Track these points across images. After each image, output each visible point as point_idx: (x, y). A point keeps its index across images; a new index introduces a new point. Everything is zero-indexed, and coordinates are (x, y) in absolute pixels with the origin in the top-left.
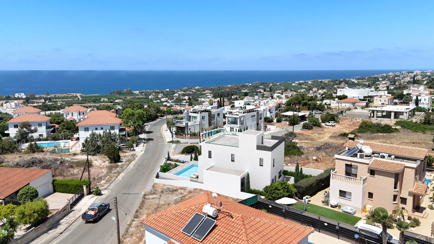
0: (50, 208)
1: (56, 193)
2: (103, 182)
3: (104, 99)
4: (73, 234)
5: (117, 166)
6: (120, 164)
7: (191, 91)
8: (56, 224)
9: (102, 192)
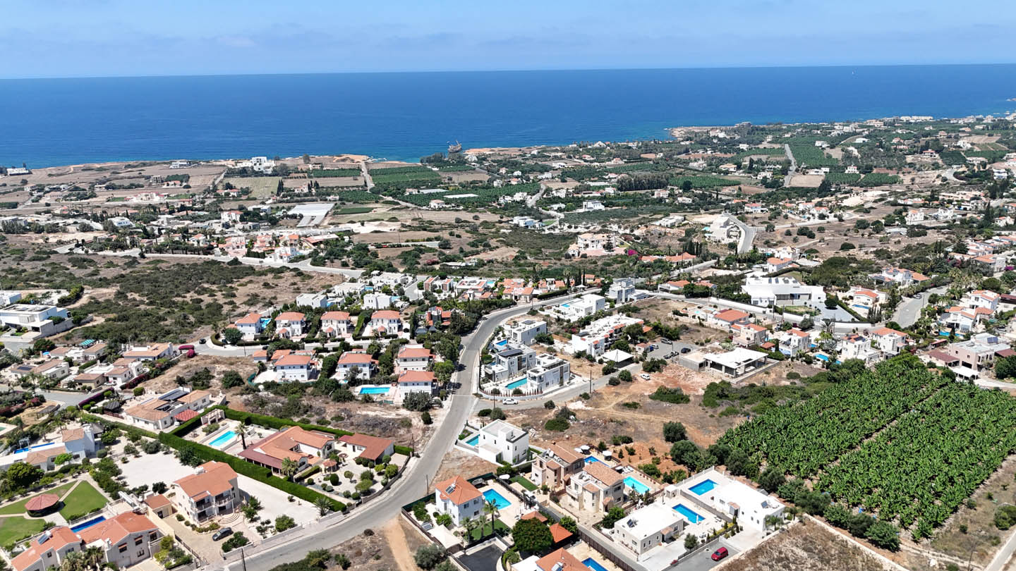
0: (398, 465)
1: (396, 454)
2: (420, 445)
3: (411, 190)
4: (409, 481)
5: (428, 429)
6: (430, 426)
7: (581, 159)
8: (400, 476)
9: (420, 455)
